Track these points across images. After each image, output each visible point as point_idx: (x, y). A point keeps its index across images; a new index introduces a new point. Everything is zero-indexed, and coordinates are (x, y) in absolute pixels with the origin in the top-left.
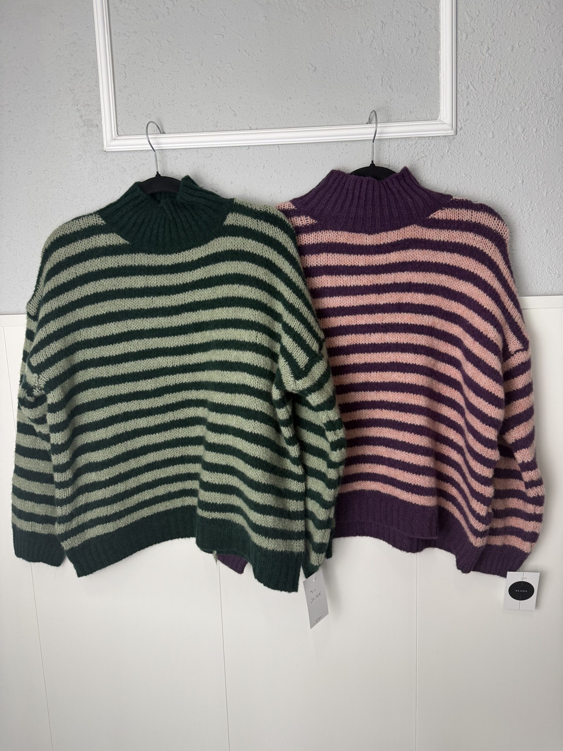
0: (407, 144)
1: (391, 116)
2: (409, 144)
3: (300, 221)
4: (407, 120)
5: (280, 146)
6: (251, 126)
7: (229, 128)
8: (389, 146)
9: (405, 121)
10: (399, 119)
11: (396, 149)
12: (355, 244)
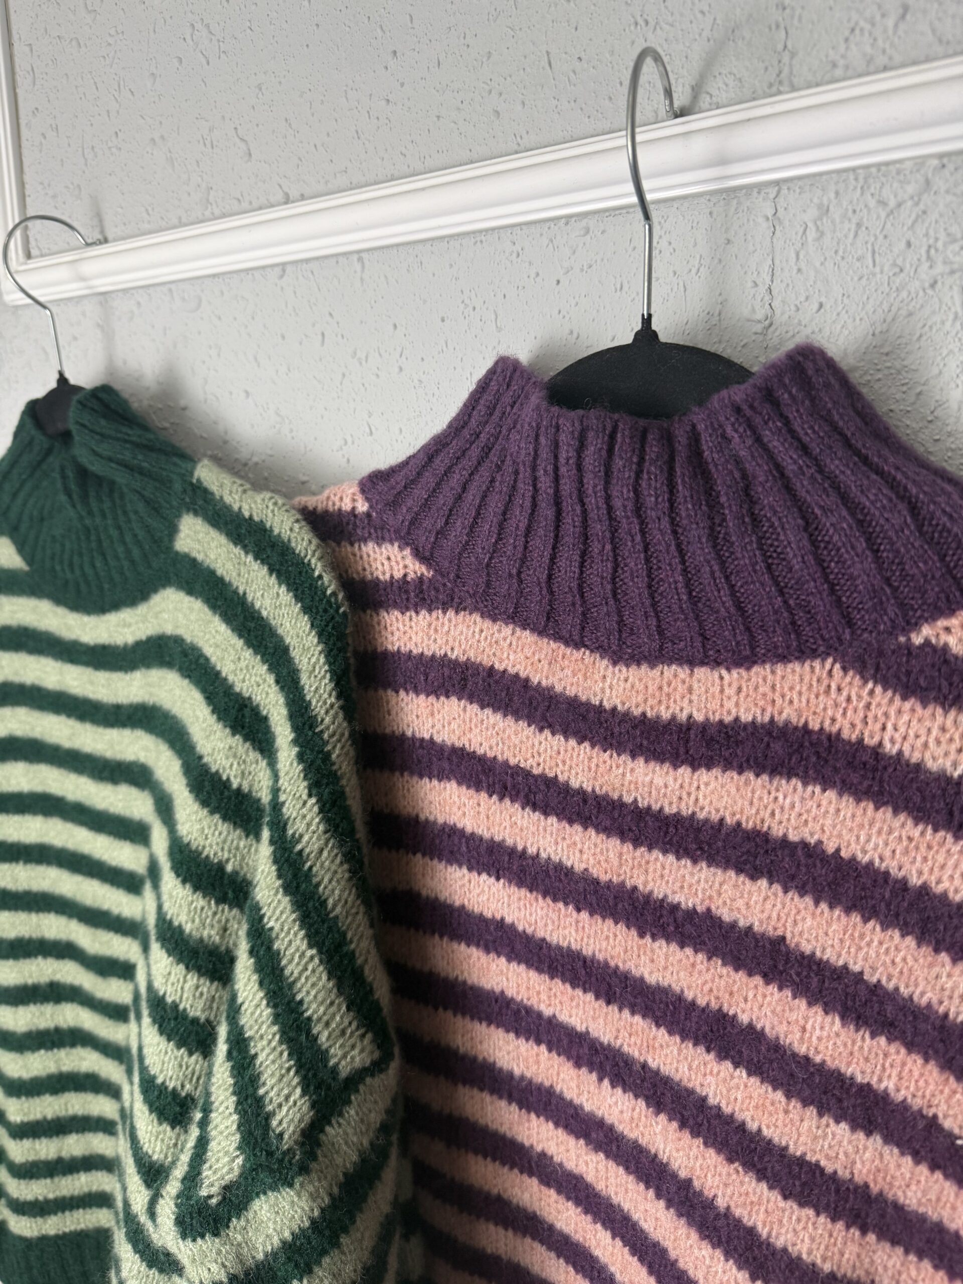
0: (872, 203)
1: (793, 55)
2: (882, 203)
3: (386, 563)
4: (881, 60)
5: (365, 256)
6: (286, 190)
7: (236, 202)
8: (775, 221)
9: (871, 68)
10: (835, 65)
11: (812, 234)
12: (558, 688)
